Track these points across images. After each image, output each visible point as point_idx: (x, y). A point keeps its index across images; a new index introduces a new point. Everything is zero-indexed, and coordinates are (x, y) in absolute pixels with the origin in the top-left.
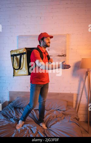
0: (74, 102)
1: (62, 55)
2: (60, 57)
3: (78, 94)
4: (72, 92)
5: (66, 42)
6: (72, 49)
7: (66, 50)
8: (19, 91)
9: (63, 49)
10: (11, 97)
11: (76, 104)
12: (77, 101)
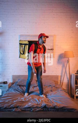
0: (59, 82)
1: (51, 49)
2: (50, 51)
3: (61, 76)
4: (57, 75)
5: (53, 40)
6: (57, 45)
7: (53, 46)
8: (20, 75)
9: (52, 45)
10: (13, 79)
11: (60, 83)
12: (60, 81)
